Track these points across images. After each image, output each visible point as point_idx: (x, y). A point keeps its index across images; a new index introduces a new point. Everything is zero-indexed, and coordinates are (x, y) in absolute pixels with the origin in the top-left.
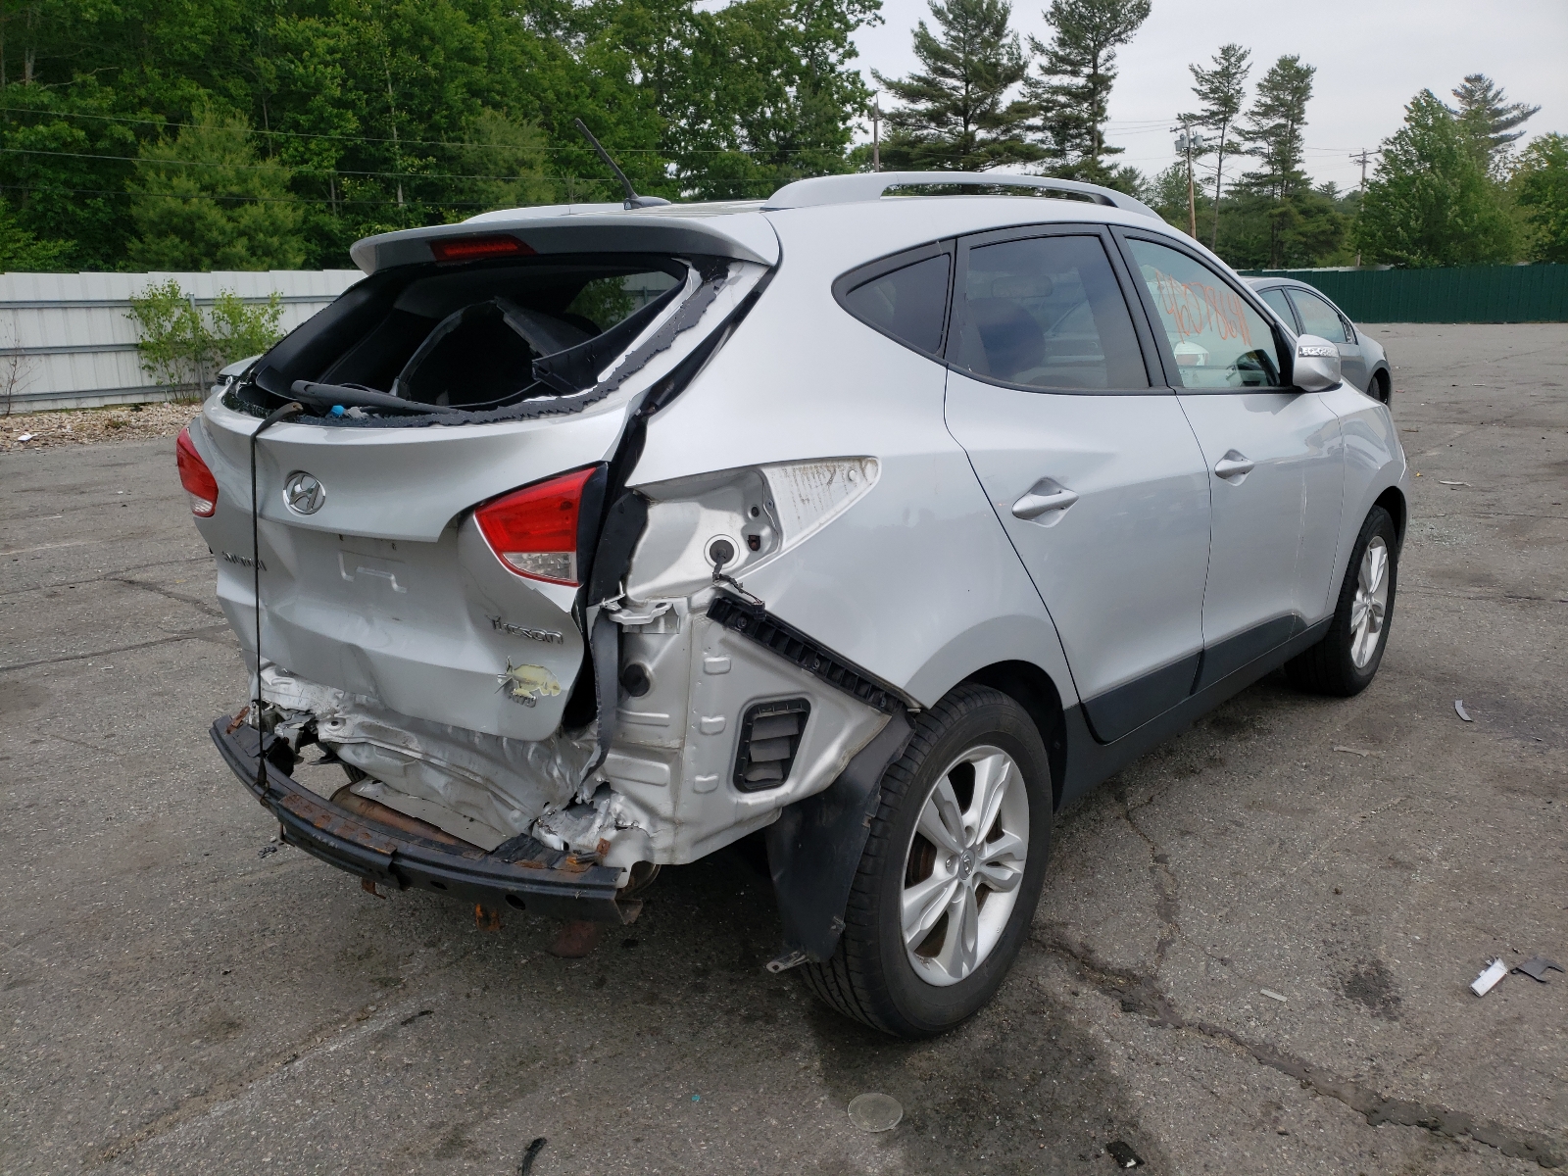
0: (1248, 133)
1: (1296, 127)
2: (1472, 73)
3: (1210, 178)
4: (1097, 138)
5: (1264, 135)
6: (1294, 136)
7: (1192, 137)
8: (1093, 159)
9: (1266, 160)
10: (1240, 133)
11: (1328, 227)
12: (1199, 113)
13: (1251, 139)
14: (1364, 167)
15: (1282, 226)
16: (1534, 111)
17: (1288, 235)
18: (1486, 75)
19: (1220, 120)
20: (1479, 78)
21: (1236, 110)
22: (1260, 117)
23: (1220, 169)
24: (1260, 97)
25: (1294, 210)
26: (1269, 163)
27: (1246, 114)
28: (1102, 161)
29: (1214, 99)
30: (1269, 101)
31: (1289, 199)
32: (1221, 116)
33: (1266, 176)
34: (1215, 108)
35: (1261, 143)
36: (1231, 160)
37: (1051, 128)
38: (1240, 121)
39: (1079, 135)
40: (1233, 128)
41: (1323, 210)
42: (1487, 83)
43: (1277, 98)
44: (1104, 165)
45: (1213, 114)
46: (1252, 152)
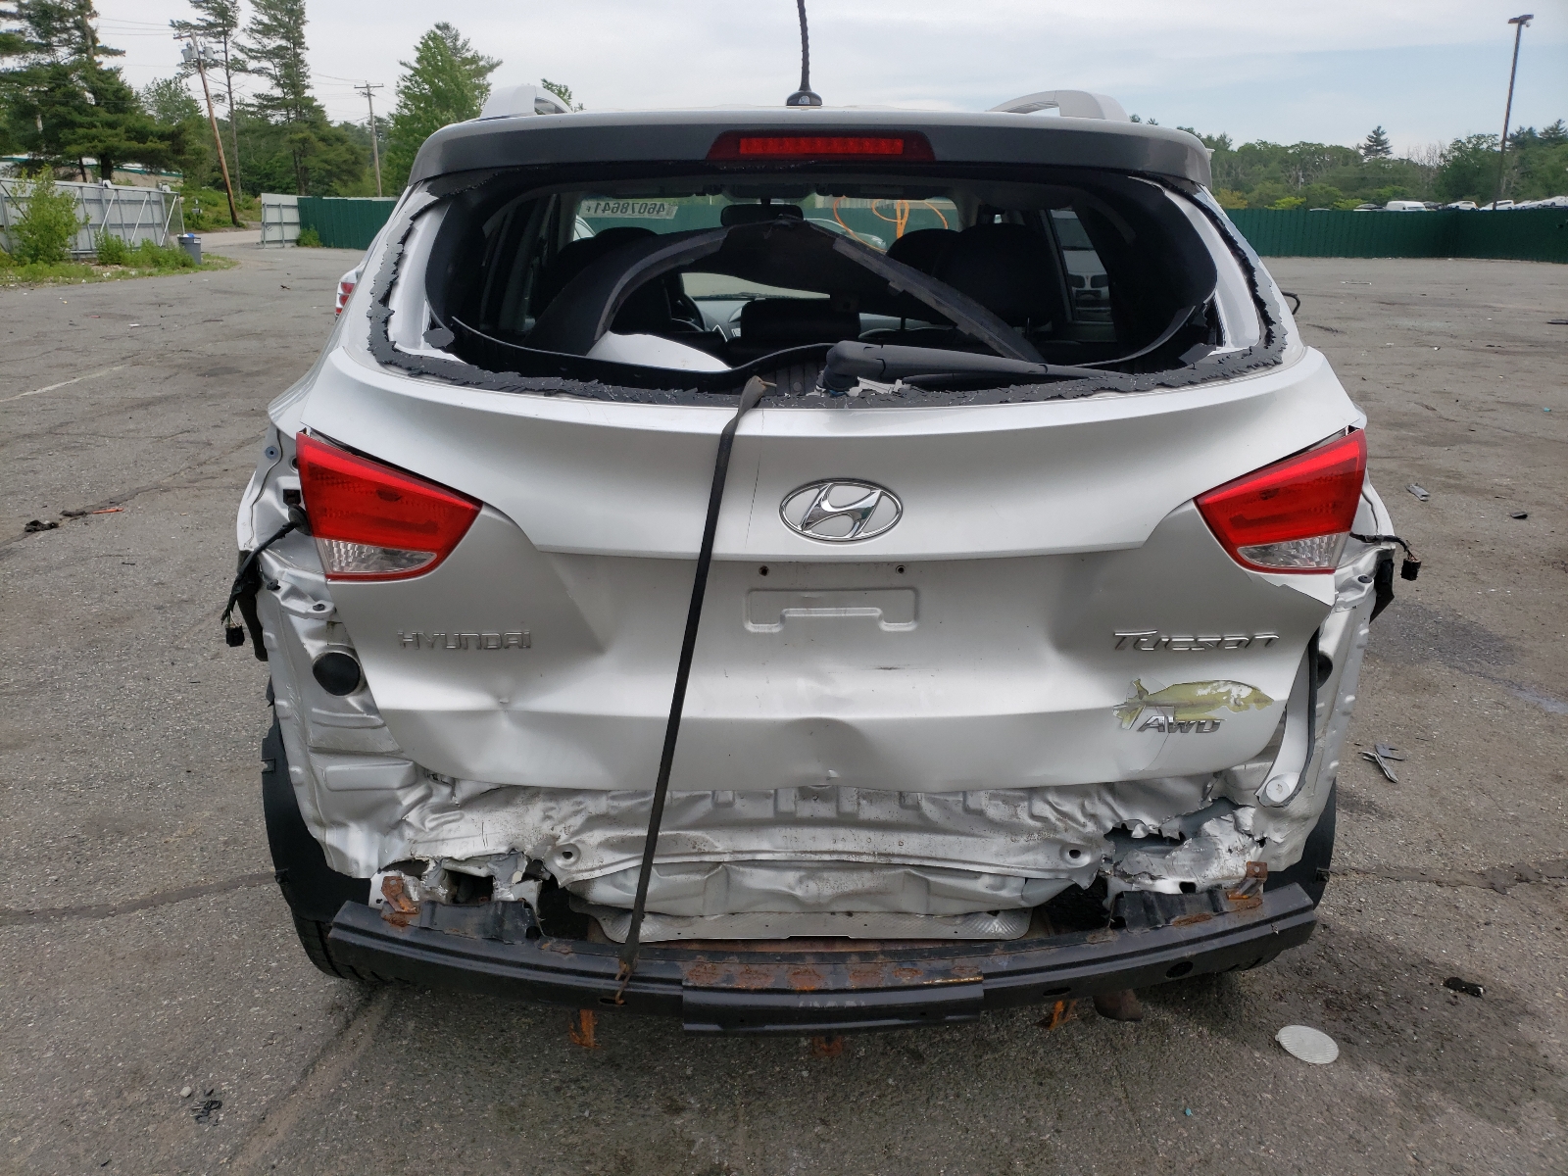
0: (251, 50)
1: (299, 51)
2: (441, 21)
3: (220, 95)
4: (89, 35)
5: (269, 54)
6: (298, 61)
7: (201, 49)
8: (90, 59)
9: (275, 82)
10: (242, 49)
11: (347, 156)
12: (195, 23)
13: (255, 58)
14: (370, 100)
15: (303, 153)
16: (498, 64)
17: (312, 162)
18: (453, 25)
19: (219, 34)
20: (445, 27)
21: (235, 25)
22: (260, 36)
23: (229, 86)
24: (256, 14)
25: (313, 137)
26: (278, 85)
27: (244, 30)
28: (101, 63)
29: (208, 9)
30: (266, 20)
31: (306, 125)
32: (220, 29)
33: (278, 98)
34: (211, 19)
35: (265, 64)
36: (238, 78)
37: (29, 18)
38: (239, 35)
39: (66, 30)
40: (234, 43)
41: (340, 140)
42: (454, 32)
43: (275, 19)
44: (104, 67)
45: (211, 25)
46: (259, 71)
